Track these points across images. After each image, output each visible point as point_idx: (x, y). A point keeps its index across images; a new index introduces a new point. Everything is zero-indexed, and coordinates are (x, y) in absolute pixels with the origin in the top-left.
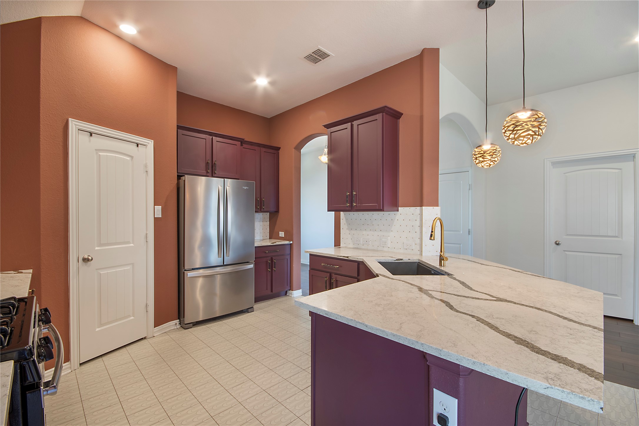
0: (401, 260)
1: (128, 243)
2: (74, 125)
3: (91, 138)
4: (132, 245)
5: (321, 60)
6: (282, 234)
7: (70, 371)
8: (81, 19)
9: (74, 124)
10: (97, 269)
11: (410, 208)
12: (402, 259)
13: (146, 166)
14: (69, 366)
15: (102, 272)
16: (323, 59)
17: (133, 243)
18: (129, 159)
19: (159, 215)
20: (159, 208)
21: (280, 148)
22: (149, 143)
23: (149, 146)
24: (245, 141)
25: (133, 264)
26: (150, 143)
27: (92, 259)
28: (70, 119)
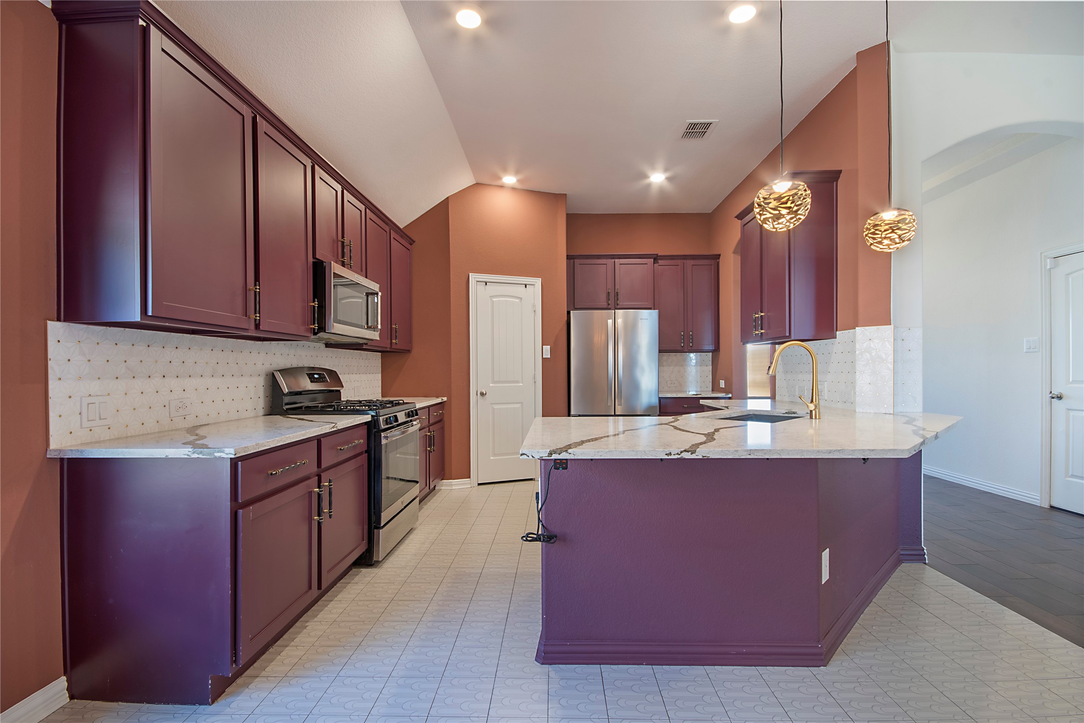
0: (794, 414)
1: (517, 382)
2: (473, 279)
3: (487, 287)
4: (521, 384)
5: (706, 132)
6: (722, 384)
7: (470, 486)
8: (478, 185)
9: (473, 277)
10: (491, 404)
11: (849, 331)
12: (796, 412)
13: (534, 306)
14: (469, 482)
15: (496, 407)
16: (707, 129)
17: (522, 383)
18: (518, 301)
19: (547, 355)
20: (547, 348)
21: (720, 255)
22: (536, 282)
23: (536, 285)
24: (659, 256)
25: (522, 403)
26: (538, 282)
27: (486, 394)
28: (470, 274)
